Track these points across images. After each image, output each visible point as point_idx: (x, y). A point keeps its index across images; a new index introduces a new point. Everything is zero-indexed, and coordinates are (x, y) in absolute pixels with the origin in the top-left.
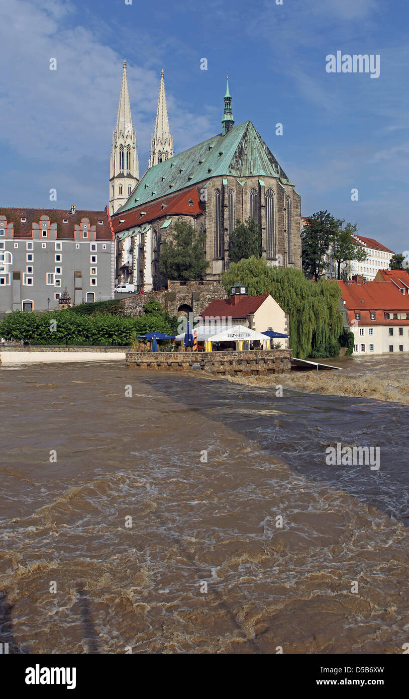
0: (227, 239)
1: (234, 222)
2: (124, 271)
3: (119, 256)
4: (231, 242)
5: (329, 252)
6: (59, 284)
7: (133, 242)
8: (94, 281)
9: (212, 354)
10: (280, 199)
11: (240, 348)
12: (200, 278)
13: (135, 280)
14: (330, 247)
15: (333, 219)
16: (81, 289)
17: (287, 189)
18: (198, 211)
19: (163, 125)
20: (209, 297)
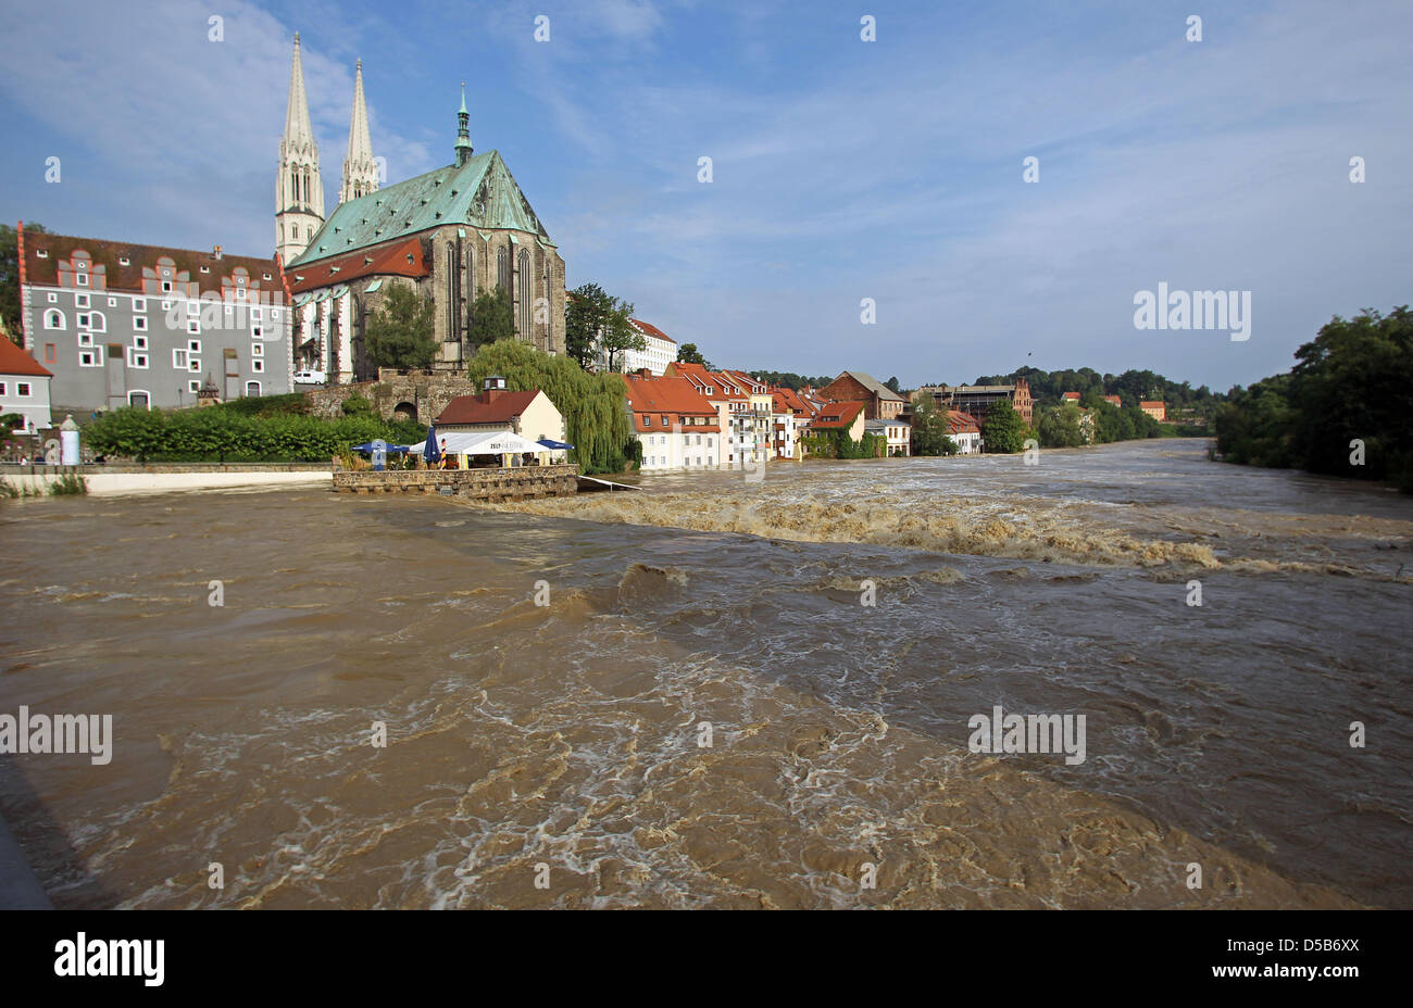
0: (464, 313)
1: (475, 291)
2: (309, 351)
3: (297, 329)
4: (470, 317)
5: (599, 337)
6: (196, 368)
7: (319, 310)
8: (258, 365)
9: (469, 473)
10: (539, 264)
11: (508, 463)
12: (427, 365)
13: (325, 365)
14: (600, 332)
15: (604, 295)
16: (236, 376)
17: (549, 251)
18: (421, 271)
19: (360, 142)
20: (440, 392)
